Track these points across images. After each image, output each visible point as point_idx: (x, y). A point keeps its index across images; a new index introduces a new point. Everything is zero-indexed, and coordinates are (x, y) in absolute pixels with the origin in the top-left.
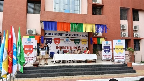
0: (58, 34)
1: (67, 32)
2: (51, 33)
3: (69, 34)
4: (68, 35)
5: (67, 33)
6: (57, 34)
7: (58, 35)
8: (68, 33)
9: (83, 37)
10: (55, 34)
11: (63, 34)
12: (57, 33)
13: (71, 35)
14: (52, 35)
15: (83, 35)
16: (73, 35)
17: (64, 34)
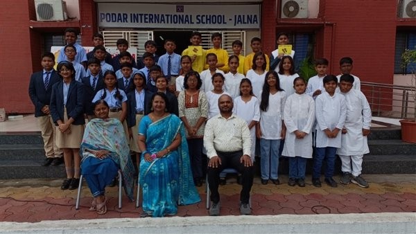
0: (145, 18)
1: (178, 11)
2: (119, 15)
3: (187, 16)
4: (181, 19)
5: (178, 14)
6: (143, 17)
7: (145, 22)
8: (181, 14)
9: (239, 26)
10: (135, 18)
11: (166, 17)
12: (141, 15)
13: (195, 20)
14: (125, 19)
15: (240, 16)
16: (200, 18)
17: (168, 16)
